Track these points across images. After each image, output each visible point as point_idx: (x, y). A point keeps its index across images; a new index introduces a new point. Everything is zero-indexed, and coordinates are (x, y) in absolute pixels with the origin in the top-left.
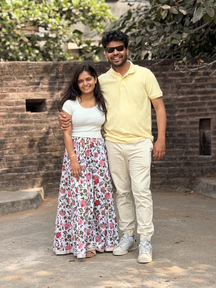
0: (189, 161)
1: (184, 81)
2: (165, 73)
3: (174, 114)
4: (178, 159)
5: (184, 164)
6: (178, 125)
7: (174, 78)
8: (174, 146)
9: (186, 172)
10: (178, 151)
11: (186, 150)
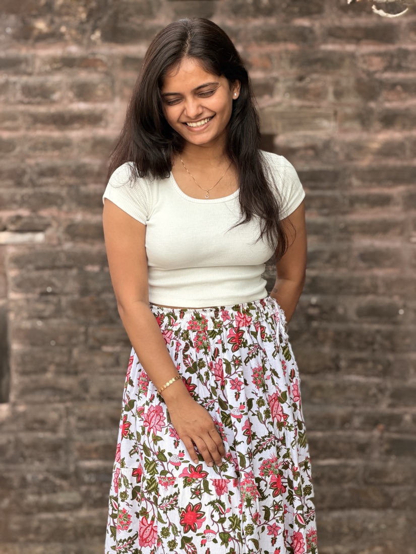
0: (407, 432)
1: (395, 61)
2: (304, 22)
3: (345, 213)
4: (357, 422)
5: (386, 446)
6: (362, 265)
7: (350, 48)
8: (343, 364)
9: (395, 484)
10: (357, 384)
11: (397, 383)
